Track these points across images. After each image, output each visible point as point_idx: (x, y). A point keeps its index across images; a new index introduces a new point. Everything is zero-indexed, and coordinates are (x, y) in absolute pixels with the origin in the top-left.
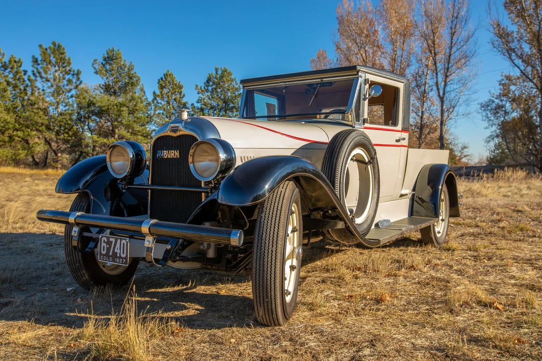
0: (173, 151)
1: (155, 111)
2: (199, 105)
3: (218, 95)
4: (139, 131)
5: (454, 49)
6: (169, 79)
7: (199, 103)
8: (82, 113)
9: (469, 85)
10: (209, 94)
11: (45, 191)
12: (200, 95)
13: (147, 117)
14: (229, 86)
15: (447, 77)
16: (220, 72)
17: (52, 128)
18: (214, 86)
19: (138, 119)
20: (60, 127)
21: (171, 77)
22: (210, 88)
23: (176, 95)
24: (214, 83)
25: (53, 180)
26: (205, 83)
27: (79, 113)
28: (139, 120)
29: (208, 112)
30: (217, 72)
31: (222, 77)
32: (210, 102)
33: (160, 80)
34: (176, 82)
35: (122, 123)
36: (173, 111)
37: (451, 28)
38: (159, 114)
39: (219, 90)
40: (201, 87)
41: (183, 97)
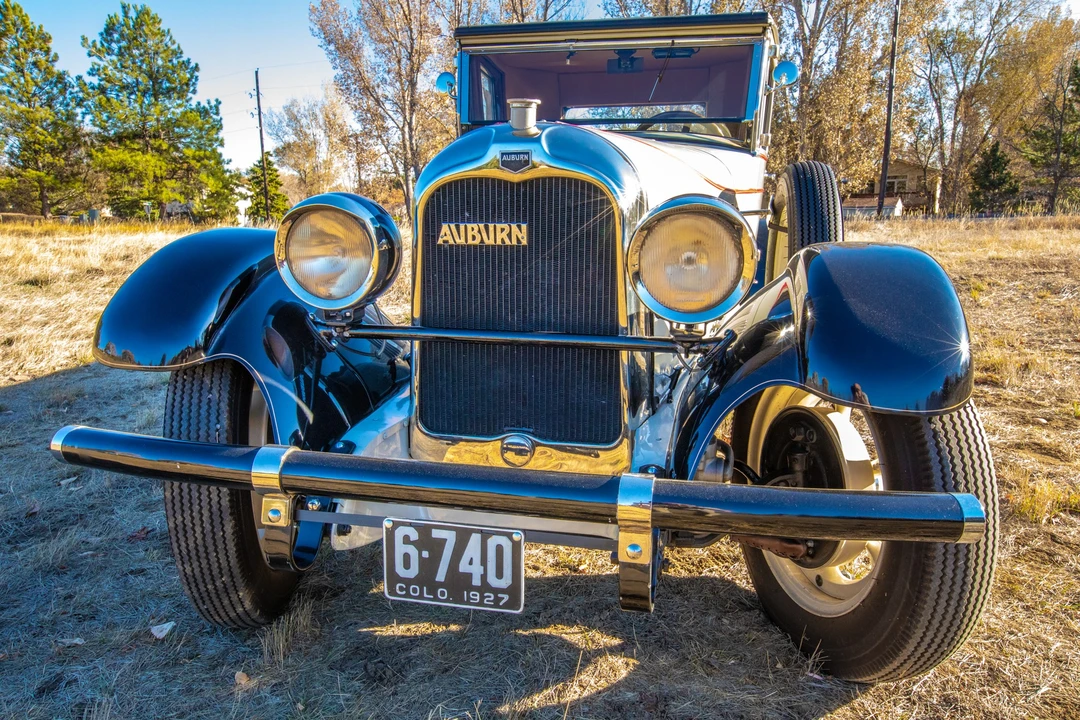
2: (95, 81)
3: (134, 63)
6: (12, 17)
7: (93, 75)
10: (114, 58)
12: (95, 59)
14: (157, 44)
16: (132, 14)
18: (124, 44)
21: (18, 13)
22: (115, 46)
23: (37, 54)
24: (122, 35)
26: (101, 34)
29: (118, 95)
30: (126, 14)
31: (139, 25)
32: (118, 75)
34: (31, 27)
39: (136, 52)
40: (94, 42)
41: (54, 61)
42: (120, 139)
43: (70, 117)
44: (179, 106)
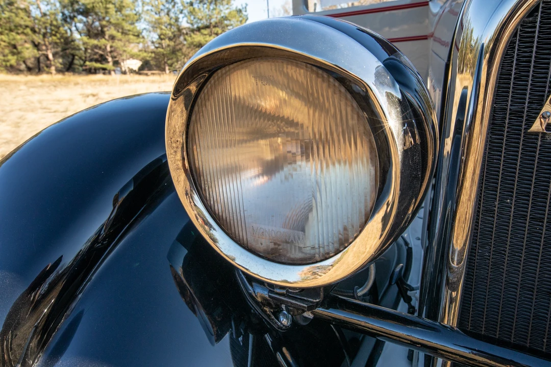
1: (143, 6)
4: (129, 31)
8: (66, 12)
13: (136, 14)
17: (37, 30)
19: (126, 16)
20: (46, 28)
27: (63, 14)
28: (128, 18)
35: (110, 23)
38: (148, 10)
42: (199, 29)
43: (177, 20)
44: (227, 8)
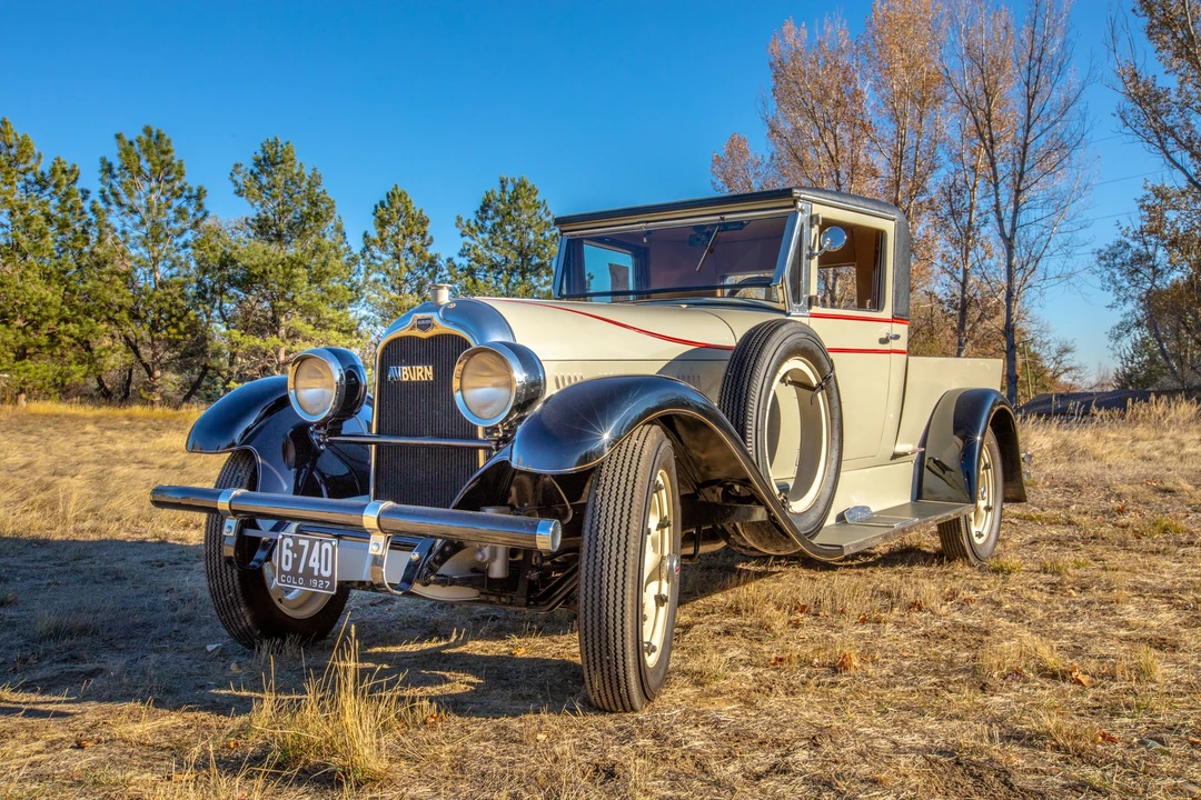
0: (421, 367)
1: (368, 274)
2: (464, 262)
3: (505, 239)
4: (332, 321)
5: (1035, 130)
6: (398, 204)
7: (464, 256)
8: (207, 281)
9: (1072, 209)
10: (486, 236)
11: (129, 453)
12: (467, 239)
13: (350, 290)
14: (530, 217)
15: (1018, 192)
16: (510, 188)
17: (142, 314)
18: (498, 220)
19: (329, 292)
20: (160, 311)
21: (403, 200)
22: (488, 224)
23: (414, 239)
24: (497, 212)
25: (144, 429)
26: (477, 212)
27: (200, 282)
28: (333, 296)
29: (485, 276)
30: (503, 187)
31: (515, 199)
32: (488, 254)
33: (379, 208)
34: (413, 212)
35: (295, 303)
36: (406, 275)
37: (1027, 84)
38: (376, 281)
39: (509, 228)
40: (469, 220)
41: (428, 244)
